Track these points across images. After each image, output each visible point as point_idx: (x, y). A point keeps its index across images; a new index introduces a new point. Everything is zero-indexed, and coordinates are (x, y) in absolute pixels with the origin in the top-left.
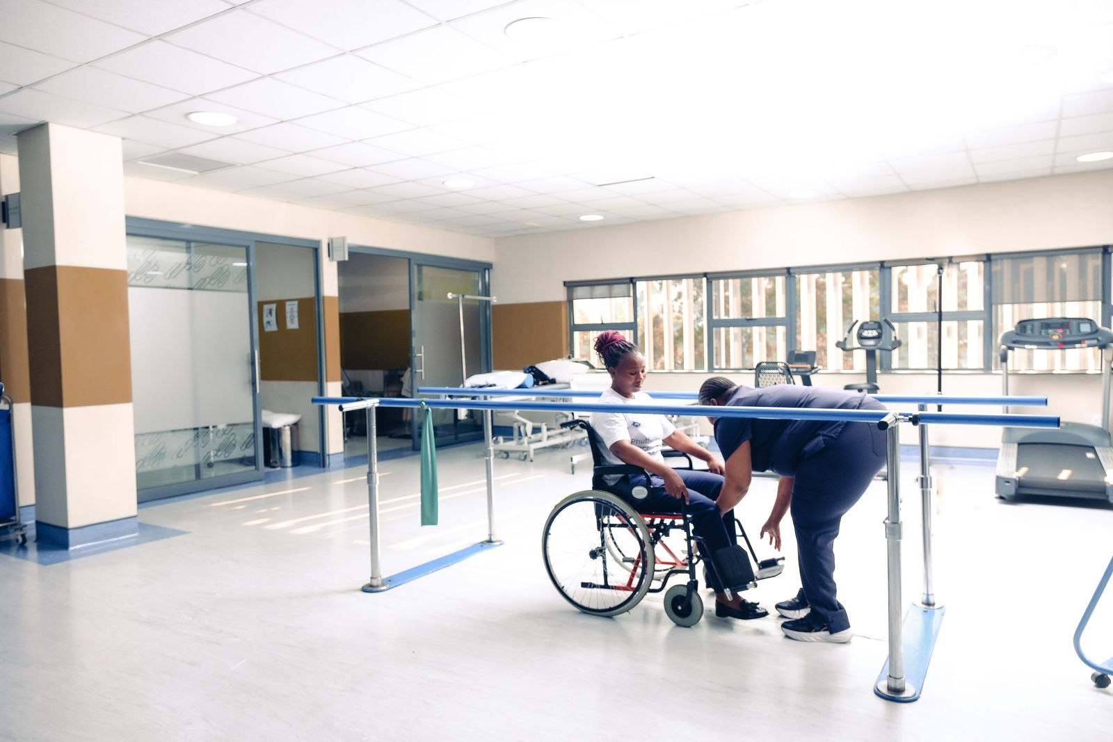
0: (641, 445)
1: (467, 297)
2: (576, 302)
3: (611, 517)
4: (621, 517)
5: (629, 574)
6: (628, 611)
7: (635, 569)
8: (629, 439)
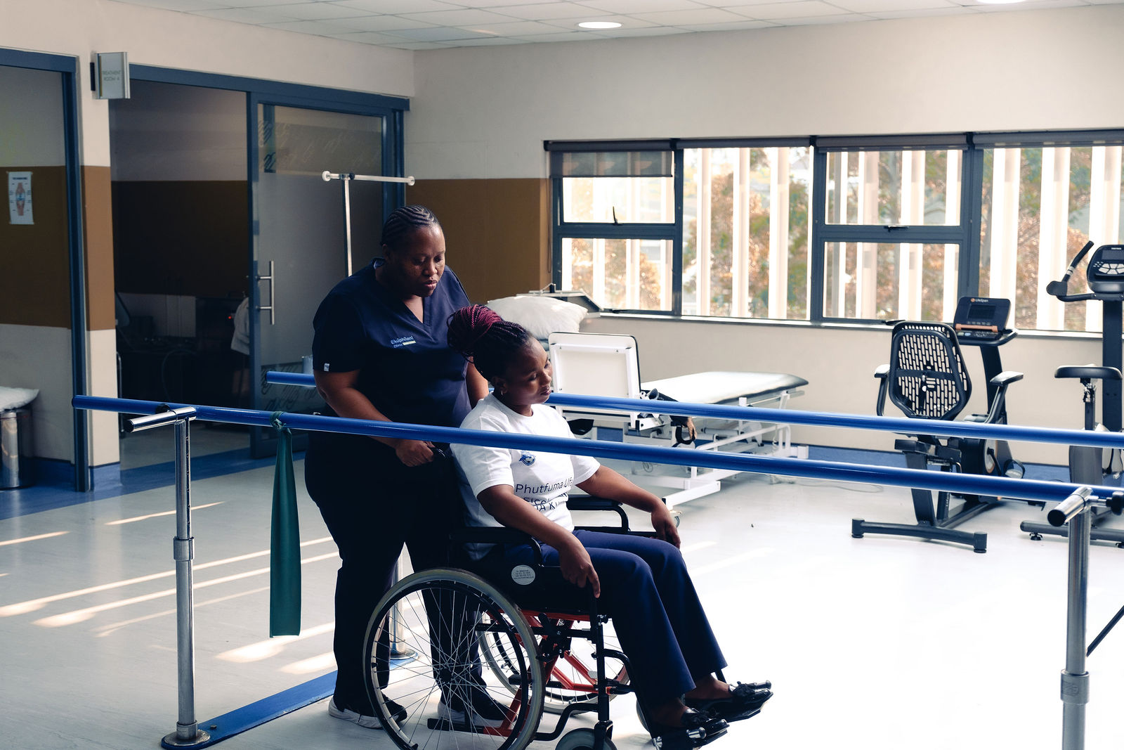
0: (527, 495)
1: (358, 177)
2: (567, 183)
8: (512, 484)
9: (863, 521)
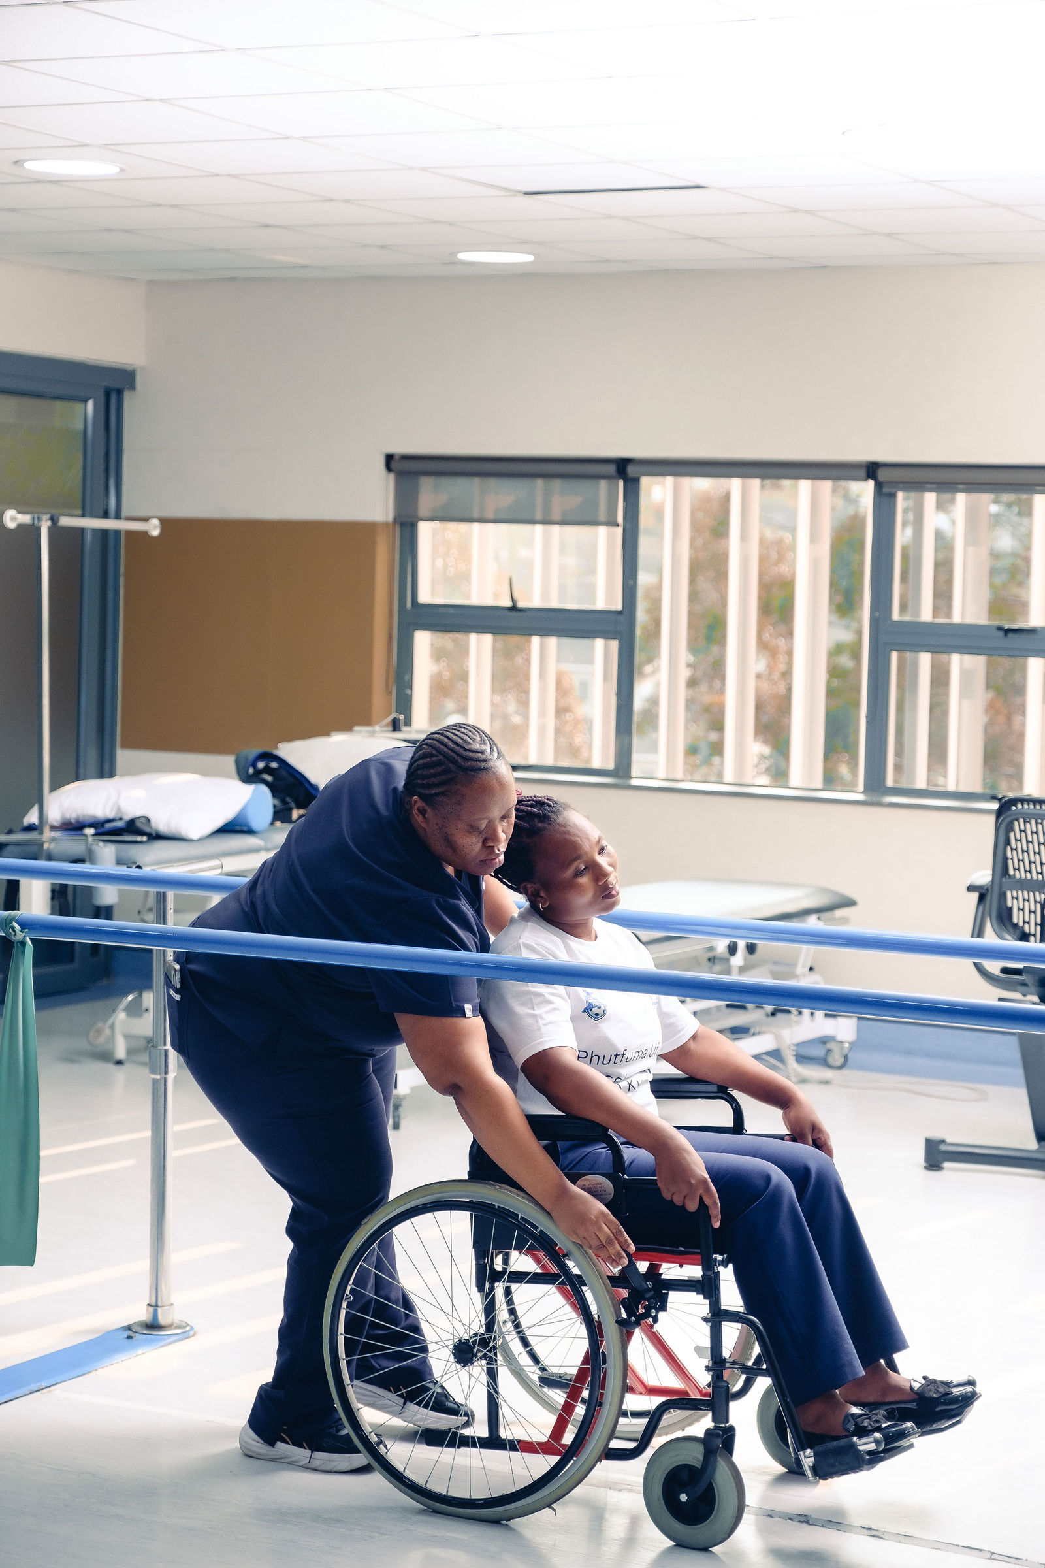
1: (65, 521)
2: (426, 531)
3: (514, 1254)
4: (541, 1255)
5: (552, 1419)
6: (549, 1506)
7: (568, 1408)
8: (575, 1046)
9: (943, 1141)
